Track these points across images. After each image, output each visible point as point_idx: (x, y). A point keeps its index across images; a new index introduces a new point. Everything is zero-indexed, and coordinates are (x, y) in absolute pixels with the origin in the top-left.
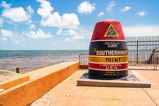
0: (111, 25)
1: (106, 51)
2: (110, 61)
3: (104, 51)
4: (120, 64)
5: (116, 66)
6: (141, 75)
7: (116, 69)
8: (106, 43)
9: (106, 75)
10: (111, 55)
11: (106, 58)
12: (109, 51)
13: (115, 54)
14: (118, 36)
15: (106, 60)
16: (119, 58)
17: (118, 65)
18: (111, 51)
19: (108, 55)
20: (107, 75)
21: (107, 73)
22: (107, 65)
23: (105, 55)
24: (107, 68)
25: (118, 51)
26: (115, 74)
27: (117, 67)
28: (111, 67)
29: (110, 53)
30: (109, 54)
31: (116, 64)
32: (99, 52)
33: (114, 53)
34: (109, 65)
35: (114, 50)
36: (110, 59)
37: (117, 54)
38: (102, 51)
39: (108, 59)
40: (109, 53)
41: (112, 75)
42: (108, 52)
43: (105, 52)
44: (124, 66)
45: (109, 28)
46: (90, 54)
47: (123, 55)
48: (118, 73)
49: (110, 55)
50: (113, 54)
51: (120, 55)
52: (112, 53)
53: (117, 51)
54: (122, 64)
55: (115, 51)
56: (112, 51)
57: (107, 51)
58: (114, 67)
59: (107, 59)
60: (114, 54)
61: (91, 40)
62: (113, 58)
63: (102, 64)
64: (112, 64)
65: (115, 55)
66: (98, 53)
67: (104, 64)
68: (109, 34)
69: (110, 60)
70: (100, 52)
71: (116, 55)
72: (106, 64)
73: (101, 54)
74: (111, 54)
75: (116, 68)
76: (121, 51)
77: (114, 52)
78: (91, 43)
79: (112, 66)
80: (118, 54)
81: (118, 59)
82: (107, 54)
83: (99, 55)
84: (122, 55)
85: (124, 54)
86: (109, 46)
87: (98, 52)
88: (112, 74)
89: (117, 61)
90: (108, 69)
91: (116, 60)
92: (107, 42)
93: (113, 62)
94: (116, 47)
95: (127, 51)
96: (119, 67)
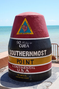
0: (25, 20)
1: (17, 52)
4: (33, 67)
5: (27, 69)
7: (27, 72)
8: (18, 42)
10: (22, 57)
11: (17, 60)
12: (20, 51)
13: (27, 56)
14: (32, 33)
15: (18, 61)
16: (32, 60)
17: (31, 68)
18: (21, 52)
25: (30, 52)
26: (26, 77)
27: (29, 70)
28: (22, 70)
30: (20, 55)
31: (28, 67)
33: (25, 54)
34: (20, 67)
37: (29, 56)
38: (14, 51)
40: (20, 53)
42: (19, 53)
45: (22, 24)
47: (38, 56)
48: (30, 77)
50: (24, 55)
51: (33, 57)
53: (28, 52)
55: (27, 52)
56: (23, 52)
60: (25, 56)
62: (24, 60)
64: (23, 67)
65: (26, 57)
69: (21, 61)
70: (12, 52)
71: (27, 57)
72: (17, 66)
73: (13, 55)
74: (21, 56)
76: (34, 52)
77: (25, 53)
79: (23, 69)
80: (30, 56)
81: (31, 62)
82: (17, 55)
84: (35, 56)
86: (21, 46)
88: (23, 77)
89: (29, 64)
90: (19, 72)
91: (28, 62)
92: (19, 40)
93: (24, 64)
94: (28, 47)
95: (45, 51)
96: (31, 70)
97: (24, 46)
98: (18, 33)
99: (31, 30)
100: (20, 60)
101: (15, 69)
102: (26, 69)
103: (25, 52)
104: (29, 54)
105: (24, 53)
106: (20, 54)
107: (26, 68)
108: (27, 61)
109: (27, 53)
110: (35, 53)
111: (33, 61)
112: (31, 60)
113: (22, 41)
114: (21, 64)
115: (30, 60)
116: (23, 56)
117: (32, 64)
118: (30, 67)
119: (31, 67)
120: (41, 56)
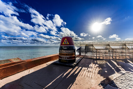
1: (63, 51)
10: (64, 53)
14: (68, 44)
20: (62, 61)
23: (62, 52)
27: (67, 58)
33: (65, 51)
45: (65, 40)
48: (67, 61)
51: (69, 53)
53: (67, 51)
58: (65, 58)
68: (64, 43)
72: (62, 56)
81: (68, 55)
88: (64, 61)
92: (63, 46)
94: (67, 49)
95: (73, 51)
96: (68, 58)
97: (65, 48)
98: (63, 44)
99: (68, 43)
101: (62, 58)
108: (66, 54)
110: (70, 51)
113: (64, 46)
114: (64, 55)
117: (68, 56)
120: (72, 52)
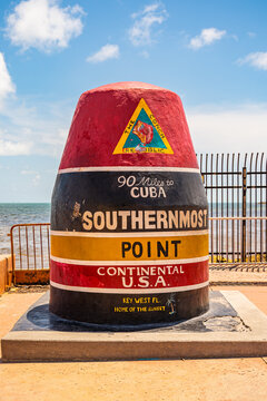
0: (142, 104)
1: (124, 214)
2: (137, 252)
3: (115, 213)
4: (178, 266)
5: (162, 274)
6: (256, 304)
7: (160, 286)
8: (122, 180)
9: (123, 313)
10: (144, 230)
11: (124, 244)
12: (134, 213)
13: (159, 227)
15: (124, 250)
16: (176, 243)
17: (172, 270)
18: (140, 213)
19: (129, 230)
20: (126, 309)
21: (125, 305)
22: (128, 271)
23: (120, 229)
24: (128, 283)
25: (170, 212)
26: (156, 305)
27: (166, 277)
28: (141, 280)
29: (140, 219)
30: (134, 227)
31: (162, 266)
32: (92, 219)
33: (153, 219)
34: (135, 272)
35: (156, 209)
36: (140, 245)
37: (166, 226)
38: (108, 213)
39: (129, 244)
40: (134, 219)
41: (145, 309)
42: (129, 218)
43: (120, 219)
44: (194, 273)
45: (134, 118)
46: (57, 226)
47: (191, 229)
48: (169, 302)
49: (137, 230)
50: (151, 223)
51: (179, 230)
52: (148, 220)
53: (164, 213)
54: (185, 267)
55: (159, 213)
56: (147, 213)
57: (128, 213)
58: (152, 280)
59: (126, 246)
60: (153, 227)
61: (62, 167)
62: (149, 243)
63: (106, 267)
64: (146, 267)
65: (156, 230)
66: (89, 221)
67: (116, 267)
68: (132, 141)
69: (137, 248)
70: (99, 217)
71: (162, 230)
72: (122, 267)
73: (101, 227)
74: (141, 227)
75: (163, 281)
76: (182, 212)
77: (155, 216)
78: (61, 177)
79: (145, 275)
80: (171, 227)
81: (171, 247)
82: (124, 227)
83: (94, 230)
84: (184, 229)
85: (194, 226)
86: (136, 192)
87: (90, 216)
88: (147, 305)
89: (166, 255)
90: (132, 287)
91: (162, 250)
92: (127, 174)
93: (149, 256)
94: (162, 195)
95: (206, 214)
96: (172, 279)
97: (150, 192)
99: (165, 141)
100: (136, 243)
101: (115, 281)
102: (157, 276)
103: (153, 213)
104: (167, 219)
105: (150, 216)
106: (137, 223)
107: (156, 272)
108: (159, 245)
109: (162, 216)
110: (185, 218)
111: (178, 245)
112: (173, 242)
114: (138, 256)
115: (170, 243)
116: (148, 226)
117: (176, 256)
118: (169, 268)
119: (174, 266)
